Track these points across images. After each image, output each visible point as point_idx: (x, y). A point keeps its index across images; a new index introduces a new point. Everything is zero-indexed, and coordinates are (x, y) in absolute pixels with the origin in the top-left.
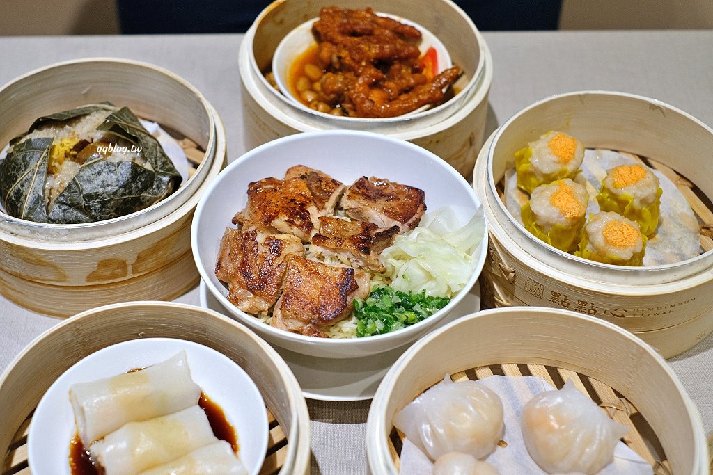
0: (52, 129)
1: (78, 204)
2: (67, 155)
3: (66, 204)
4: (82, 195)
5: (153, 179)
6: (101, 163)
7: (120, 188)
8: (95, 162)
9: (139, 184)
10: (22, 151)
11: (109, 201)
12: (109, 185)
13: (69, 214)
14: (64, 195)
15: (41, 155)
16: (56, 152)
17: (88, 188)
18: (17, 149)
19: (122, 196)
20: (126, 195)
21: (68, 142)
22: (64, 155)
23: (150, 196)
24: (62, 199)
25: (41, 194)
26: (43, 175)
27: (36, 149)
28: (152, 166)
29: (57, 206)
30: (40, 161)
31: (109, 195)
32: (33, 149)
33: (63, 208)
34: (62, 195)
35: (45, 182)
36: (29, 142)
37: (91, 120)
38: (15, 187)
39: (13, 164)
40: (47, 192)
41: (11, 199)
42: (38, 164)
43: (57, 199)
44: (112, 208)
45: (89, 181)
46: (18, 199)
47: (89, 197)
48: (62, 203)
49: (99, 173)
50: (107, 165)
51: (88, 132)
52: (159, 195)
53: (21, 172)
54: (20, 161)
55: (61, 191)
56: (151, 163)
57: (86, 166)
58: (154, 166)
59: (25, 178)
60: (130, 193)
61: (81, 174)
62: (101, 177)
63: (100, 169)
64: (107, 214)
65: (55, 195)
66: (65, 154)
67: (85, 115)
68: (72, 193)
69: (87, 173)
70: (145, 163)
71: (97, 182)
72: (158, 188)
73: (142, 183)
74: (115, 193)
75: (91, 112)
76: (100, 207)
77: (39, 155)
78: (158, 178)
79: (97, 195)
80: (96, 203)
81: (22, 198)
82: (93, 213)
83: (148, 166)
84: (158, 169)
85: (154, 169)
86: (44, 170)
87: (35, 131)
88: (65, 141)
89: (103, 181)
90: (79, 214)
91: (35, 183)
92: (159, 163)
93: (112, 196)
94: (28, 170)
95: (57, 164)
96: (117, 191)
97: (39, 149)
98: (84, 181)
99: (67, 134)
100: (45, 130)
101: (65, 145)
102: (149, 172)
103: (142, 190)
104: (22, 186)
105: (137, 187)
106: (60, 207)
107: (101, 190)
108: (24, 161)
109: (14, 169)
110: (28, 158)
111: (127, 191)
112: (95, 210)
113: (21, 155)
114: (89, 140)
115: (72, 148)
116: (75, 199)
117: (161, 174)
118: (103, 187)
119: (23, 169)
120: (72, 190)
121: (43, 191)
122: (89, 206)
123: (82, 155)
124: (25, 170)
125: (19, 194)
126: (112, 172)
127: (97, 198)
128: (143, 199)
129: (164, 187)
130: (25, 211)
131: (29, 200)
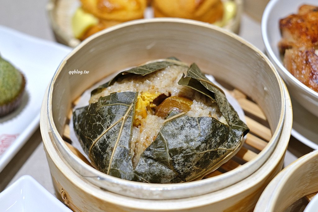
0: (132, 83)
1: (164, 159)
2: (148, 108)
3: (152, 159)
4: (168, 150)
5: (228, 133)
6: (183, 118)
7: (203, 143)
8: (178, 117)
9: (218, 138)
10: (108, 103)
11: (192, 156)
12: (192, 140)
13: (155, 168)
14: (150, 150)
15: (128, 109)
16: (139, 106)
17: (173, 144)
18: (103, 101)
19: (203, 150)
20: (206, 149)
21: (149, 95)
22: (145, 109)
23: (225, 149)
24: (148, 153)
25: (127, 147)
26: (129, 129)
27: (121, 102)
28: (227, 120)
29: (143, 160)
30: (126, 115)
31: (192, 150)
32: (119, 102)
33: (149, 162)
34: (148, 149)
35: (131, 135)
36: (114, 95)
37: (166, 74)
38: (100, 138)
39: (98, 115)
40: (133, 145)
41: (95, 148)
42: (124, 118)
43: (144, 153)
44: (194, 162)
45: (174, 136)
46: (104, 150)
47: (174, 152)
48: (148, 157)
49: (182, 128)
50: (188, 119)
51: (166, 86)
52: (233, 148)
53: (106, 124)
54: (105, 113)
55: (147, 145)
56: (225, 118)
57: (170, 121)
58: (228, 120)
59: (110, 130)
60: (210, 147)
61: (166, 128)
62: (184, 132)
63: (182, 124)
64: (189, 167)
65: (141, 149)
66: (147, 107)
67: (160, 70)
68: (159, 148)
69: (171, 128)
70: (220, 116)
71: (181, 138)
72: (232, 141)
73: (220, 137)
74: (198, 148)
75: (166, 67)
76: (183, 162)
77: (125, 109)
78: (232, 131)
79: (181, 150)
80: (180, 158)
81: (108, 150)
82: (177, 167)
83: (222, 120)
84: (231, 123)
85: (228, 123)
86: (130, 123)
87: (116, 84)
88: (146, 95)
89: (186, 136)
90: (164, 168)
91: (122, 136)
92: (231, 117)
93: (195, 151)
94: (114, 122)
95: (140, 117)
96: (200, 146)
97: (125, 103)
98: (169, 135)
99: (147, 89)
100: (125, 84)
101: (146, 98)
102: (224, 126)
103: (219, 144)
104: (108, 137)
105: (216, 141)
106: (146, 161)
107: (185, 145)
108: (109, 114)
109: (99, 120)
110: (113, 111)
111: (208, 145)
112: (178, 164)
113: (106, 108)
114: (167, 94)
115: (152, 101)
116: (161, 154)
117: (234, 128)
118: (187, 142)
119: (109, 121)
120: (159, 146)
121: (130, 144)
122: (173, 161)
123: (163, 108)
124: (111, 122)
125: (104, 145)
126: (194, 127)
127: (181, 152)
128: (220, 152)
129: (237, 141)
130: (111, 163)
131: (116, 153)
